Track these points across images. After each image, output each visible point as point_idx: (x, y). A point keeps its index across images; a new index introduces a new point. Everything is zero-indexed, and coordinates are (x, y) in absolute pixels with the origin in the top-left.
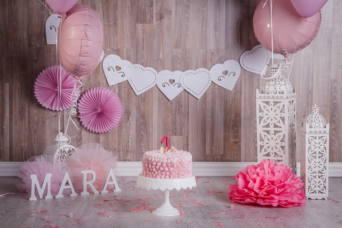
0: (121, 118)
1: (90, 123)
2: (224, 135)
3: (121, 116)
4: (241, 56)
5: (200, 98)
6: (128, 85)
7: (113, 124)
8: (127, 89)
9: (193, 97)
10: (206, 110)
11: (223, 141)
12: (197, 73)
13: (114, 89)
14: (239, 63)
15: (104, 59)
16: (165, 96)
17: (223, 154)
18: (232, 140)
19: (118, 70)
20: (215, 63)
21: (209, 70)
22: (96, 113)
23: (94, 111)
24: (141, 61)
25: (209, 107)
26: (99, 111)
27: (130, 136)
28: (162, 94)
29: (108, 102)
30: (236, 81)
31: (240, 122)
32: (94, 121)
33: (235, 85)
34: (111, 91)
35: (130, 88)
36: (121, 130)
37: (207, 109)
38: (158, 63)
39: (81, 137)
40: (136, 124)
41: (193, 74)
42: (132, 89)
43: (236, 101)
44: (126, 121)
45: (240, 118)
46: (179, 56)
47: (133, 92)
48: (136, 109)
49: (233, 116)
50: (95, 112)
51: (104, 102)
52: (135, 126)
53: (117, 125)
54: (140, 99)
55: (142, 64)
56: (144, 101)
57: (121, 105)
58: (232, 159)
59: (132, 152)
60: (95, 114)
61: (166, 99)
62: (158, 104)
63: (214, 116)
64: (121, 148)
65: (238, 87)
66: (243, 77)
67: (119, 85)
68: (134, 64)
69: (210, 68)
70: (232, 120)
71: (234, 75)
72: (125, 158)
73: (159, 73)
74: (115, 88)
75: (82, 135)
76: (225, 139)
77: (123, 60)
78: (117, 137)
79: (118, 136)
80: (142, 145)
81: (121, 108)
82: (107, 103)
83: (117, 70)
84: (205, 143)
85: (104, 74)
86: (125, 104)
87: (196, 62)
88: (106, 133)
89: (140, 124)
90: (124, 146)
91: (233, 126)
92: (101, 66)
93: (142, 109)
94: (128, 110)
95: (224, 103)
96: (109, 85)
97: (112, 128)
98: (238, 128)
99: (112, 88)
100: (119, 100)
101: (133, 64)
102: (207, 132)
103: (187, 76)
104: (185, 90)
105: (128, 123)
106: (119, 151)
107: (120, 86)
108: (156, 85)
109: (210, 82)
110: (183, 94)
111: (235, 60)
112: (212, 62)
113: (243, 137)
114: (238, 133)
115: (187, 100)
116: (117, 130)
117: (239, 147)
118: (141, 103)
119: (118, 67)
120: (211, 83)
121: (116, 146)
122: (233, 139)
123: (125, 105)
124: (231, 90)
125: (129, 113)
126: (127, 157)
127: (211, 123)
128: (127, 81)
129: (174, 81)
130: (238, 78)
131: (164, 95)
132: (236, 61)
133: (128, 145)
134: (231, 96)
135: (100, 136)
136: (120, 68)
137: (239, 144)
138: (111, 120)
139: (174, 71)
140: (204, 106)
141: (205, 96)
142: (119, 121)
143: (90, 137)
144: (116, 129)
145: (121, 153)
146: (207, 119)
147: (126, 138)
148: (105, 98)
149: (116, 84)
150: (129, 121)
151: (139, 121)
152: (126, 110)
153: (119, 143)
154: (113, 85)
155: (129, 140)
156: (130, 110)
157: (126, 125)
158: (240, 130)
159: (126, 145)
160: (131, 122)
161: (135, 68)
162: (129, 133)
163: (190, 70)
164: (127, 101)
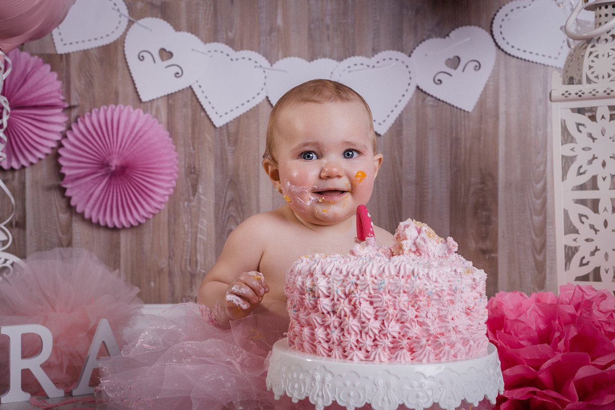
0: (174, 188)
1: (92, 202)
3: (174, 182)
4: (496, 15)
5: (386, 131)
6: (192, 101)
7: (152, 201)
8: (190, 110)
10: (401, 164)
12: (376, 65)
13: (156, 111)
14: (490, 37)
15: (127, 30)
18: (474, 246)
19: (166, 60)
20: (425, 37)
21: (410, 56)
22: (107, 174)
23: (102, 168)
24: (227, 36)
25: (409, 155)
26: (113, 168)
27: (199, 236)
29: (138, 144)
30: (484, 86)
31: (495, 196)
32: (103, 194)
33: (481, 95)
34: (147, 115)
35: (199, 108)
36: (175, 219)
37: (404, 160)
38: (271, 40)
39: (71, 238)
40: (217, 205)
41: (365, 67)
42: (204, 110)
43: (482, 138)
44: (189, 196)
45: (495, 186)
46: (328, 20)
47: (206, 117)
48: (216, 165)
49: (475, 179)
50: (103, 172)
51: (128, 143)
52: (212, 208)
53: (163, 206)
54: (226, 137)
55: (231, 43)
56: (236, 142)
57: (173, 152)
60: (104, 176)
63: (424, 181)
64: (176, 270)
65: (487, 100)
66: (502, 75)
67: (168, 100)
68: (208, 44)
69: (410, 51)
70: (472, 189)
71: (478, 67)
72: (187, 293)
73: (274, 65)
74: (158, 109)
75: (71, 233)
77: (180, 31)
78: (166, 237)
79: (169, 235)
81: (175, 160)
82: (135, 147)
83: (163, 60)
85: (129, 70)
86: (185, 151)
88: (137, 228)
89: (226, 204)
90: (183, 263)
91: (477, 207)
92: (120, 48)
93: (231, 163)
94: (194, 168)
95: (451, 146)
96: (140, 100)
97: (150, 213)
98: (488, 213)
99: (149, 107)
100: (167, 138)
101: (205, 43)
103: (349, 72)
105: (195, 200)
106: (170, 274)
107: (170, 101)
108: (267, 97)
109: (412, 89)
111: (479, 26)
112: (416, 33)
113: (503, 237)
114: (490, 225)
116: (166, 219)
117: (494, 263)
118: (229, 149)
119: (164, 54)
120: (415, 92)
121: (163, 263)
122: (477, 244)
123: (185, 154)
124: (470, 111)
125: (196, 174)
126: (192, 290)
127: (416, 200)
128: (190, 92)
130: (489, 78)
132: (484, 31)
133: (195, 259)
134: (469, 126)
135: (119, 235)
136: (170, 55)
137: (493, 255)
138: (145, 193)
139: (315, 60)
140: (396, 153)
141: (398, 126)
142: (170, 196)
143: (94, 238)
144: (162, 217)
145: (177, 281)
146: (404, 190)
147: (189, 241)
148: (131, 133)
149: (161, 97)
150: (197, 194)
151: (224, 195)
152: (190, 167)
153: (172, 253)
154: (153, 100)
155: (198, 246)
156: (199, 165)
157: (188, 206)
158: (493, 218)
159: (188, 261)
160: (202, 197)
161: (210, 54)
162: (197, 227)
163: (358, 55)
164: (190, 142)
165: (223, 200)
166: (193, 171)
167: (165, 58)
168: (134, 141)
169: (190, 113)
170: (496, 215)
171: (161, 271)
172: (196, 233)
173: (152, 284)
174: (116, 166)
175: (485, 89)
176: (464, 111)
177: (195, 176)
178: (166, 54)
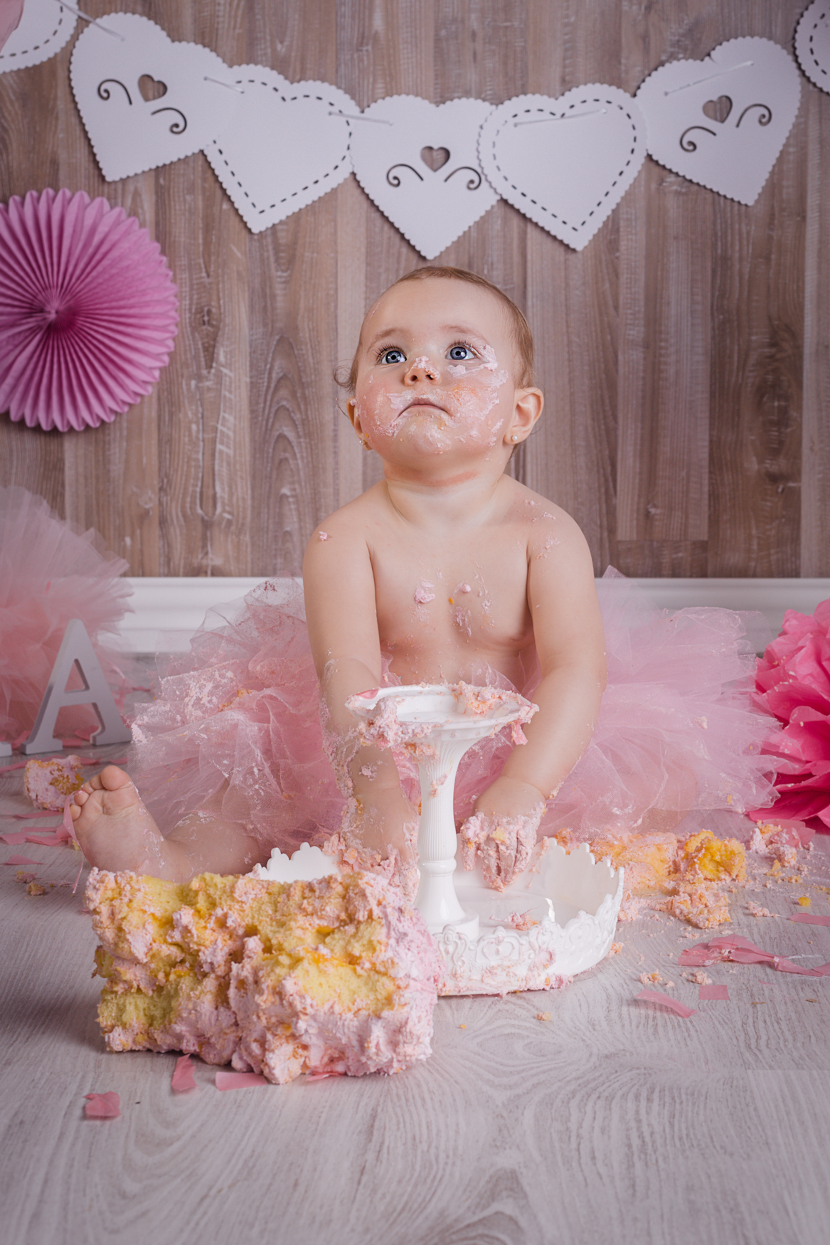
0: (169, 354)
2: (711, 442)
3: (170, 343)
4: (802, 15)
5: (586, 243)
6: (204, 180)
7: (128, 382)
8: (200, 198)
9: (549, 242)
10: (616, 308)
11: (707, 470)
12: (569, 112)
13: (134, 199)
14: (790, 58)
15: (75, 38)
16: (402, 235)
17: (705, 538)
18: (756, 467)
19: (154, 98)
20: (664, 58)
21: (635, 95)
22: (39, 327)
23: (29, 315)
24: (274, 50)
25: (632, 288)
26: (52, 316)
27: (219, 447)
28: (386, 227)
29: (99, 268)
30: (777, 155)
31: (797, 370)
32: (31, 366)
33: (772, 173)
34: (117, 210)
35: (219, 193)
36: (171, 415)
37: (621, 301)
38: (361, 60)
40: (253, 385)
41: (546, 115)
42: (229, 198)
43: (773, 257)
44: (199, 368)
45: (798, 350)
46: (474, 22)
47: (232, 213)
48: (252, 307)
49: (758, 337)
50: (31, 323)
51: (81, 266)
52: (244, 393)
53: (150, 389)
54: (271, 253)
55: (280, 65)
56: (291, 262)
57: (169, 284)
58: (753, 564)
59: (233, 528)
60: (33, 331)
61: (405, 250)
62: (362, 278)
63: (661, 340)
64: (175, 512)
65: (785, 183)
66: (813, 132)
67: (157, 178)
68: (236, 67)
69: (635, 84)
70: (753, 358)
71: (766, 120)
72: (197, 560)
73: (367, 110)
74: (136, 194)
76: (715, 463)
77: (180, 41)
78: (154, 450)
79: (160, 445)
80: (285, 491)
81: (172, 299)
82: (94, 274)
83: (146, 99)
84: (615, 481)
85: (80, 118)
86: (191, 279)
87: (566, 50)
88: (96, 432)
89: (273, 385)
90: (188, 499)
91: (762, 391)
92: (61, 74)
93: (280, 303)
94: (209, 312)
95: (714, 271)
96: (103, 178)
97: (124, 403)
98: (783, 403)
99: (120, 191)
100: (157, 256)
101: (231, 66)
102: (621, 422)
103: (516, 125)
104: (504, 201)
105: (212, 377)
106: (163, 522)
107: (162, 181)
108: (354, 174)
109: (639, 160)
110: (498, 225)
111: (770, 38)
112: (646, 50)
113: (812, 449)
114: (787, 426)
115: (516, 258)
116: (154, 414)
117: (792, 500)
118: (278, 275)
119: (150, 85)
120: (643, 165)
121: (149, 500)
122: (761, 462)
123: (192, 286)
124: (751, 203)
125: (213, 326)
126: (207, 553)
127: (644, 378)
128: (201, 157)
129: (447, 153)
130: (788, 139)
131: (397, 230)
132: (779, 47)
133: (211, 492)
134: (748, 233)
135: (62, 445)
136: (161, 89)
137: (791, 484)
138: (114, 364)
139: (448, 103)
140: (607, 285)
141: (611, 233)
142: (161, 369)
143: (11, 451)
144: (146, 411)
145: (177, 534)
146: (620, 357)
147: (200, 456)
148: (85, 247)
149: (144, 172)
150: (214, 365)
151: (268, 366)
152: (200, 311)
153: (165, 480)
154: (128, 177)
155: (217, 468)
156: (219, 307)
157: (197, 387)
158: (794, 414)
159: (198, 495)
160: (225, 370)
161: (239, 88)
162: (215, 430)
163: (534, 94)
164: (201, 261)
165: (266, 376)
166: (206, 318)
167: (150, 94)
168: (93, 263)
169: (200, 203)
170: (800, 408)
171: (144, 516)
172: (214, 441)
173: (128, 540)
174: (57, 312)
175: (780, 160)
176: (739, 203)
177: (210, 328)
178: (153, 87)
